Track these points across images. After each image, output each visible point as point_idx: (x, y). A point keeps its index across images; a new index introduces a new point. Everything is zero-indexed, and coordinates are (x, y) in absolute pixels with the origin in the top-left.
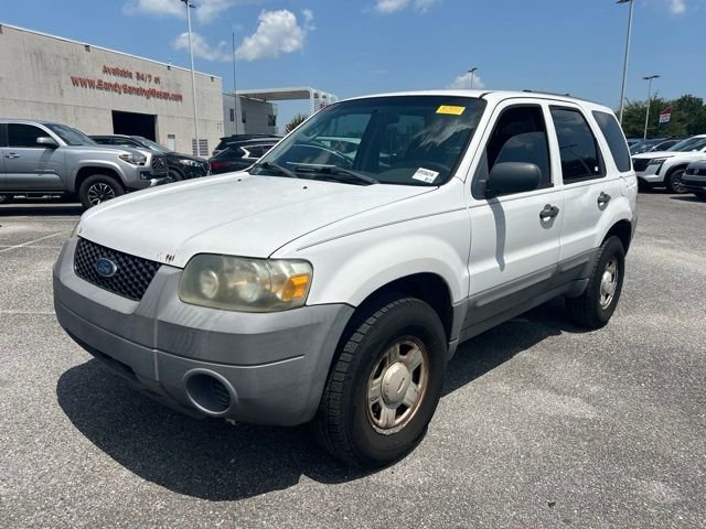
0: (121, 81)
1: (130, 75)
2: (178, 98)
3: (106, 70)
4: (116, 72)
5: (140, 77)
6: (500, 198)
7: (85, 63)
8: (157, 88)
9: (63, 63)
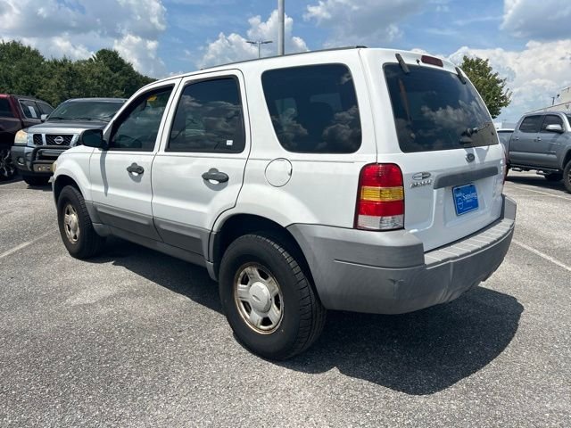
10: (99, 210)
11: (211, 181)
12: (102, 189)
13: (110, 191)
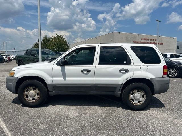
0: (145, 41)
1: (148, 40)
2: (162, 44)
3: (142, 39)
4: (144, 39)
5: (151, 40)
6: (65, 66)
7: (137, 38)
8: (155, 42)
9: (132, 38)
10: (57, 86)
11: (122, 72)
12: (62, 79)
13: (67, 79)
